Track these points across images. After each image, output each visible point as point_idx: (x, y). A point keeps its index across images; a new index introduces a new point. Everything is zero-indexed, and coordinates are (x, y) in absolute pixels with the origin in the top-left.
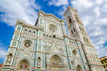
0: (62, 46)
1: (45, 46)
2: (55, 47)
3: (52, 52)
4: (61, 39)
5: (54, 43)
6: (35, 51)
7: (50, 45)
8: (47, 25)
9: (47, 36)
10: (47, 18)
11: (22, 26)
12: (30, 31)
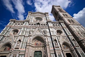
1: (29, 31)
2: (38, 30)
3: (34, 34)
7: (34, 30)
8: (34, 18)
9: (32, 24)
12: (19, 24)
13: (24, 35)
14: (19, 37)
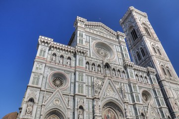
0: (122, 84)
1: (90, 84)
2: (109, 86)
3: (104, 95)
4: (119, 71)
5: (107, 78)
6: (73, 95)
7: (100, 83)
8: (93, 43)
9: (93, 64)
10: (92, 31)
11: (48, 48)
13: (84, 94)
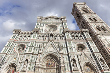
1: (38, 47)
2: (51, 46)
3: (46, 51)
4: (60, 36)
5: (50, 41)
8: (45, 26)
9: (43, 36)
10: (46, 21)
12: (25, 36)
13: (32, 52)
14: (26, 56)
